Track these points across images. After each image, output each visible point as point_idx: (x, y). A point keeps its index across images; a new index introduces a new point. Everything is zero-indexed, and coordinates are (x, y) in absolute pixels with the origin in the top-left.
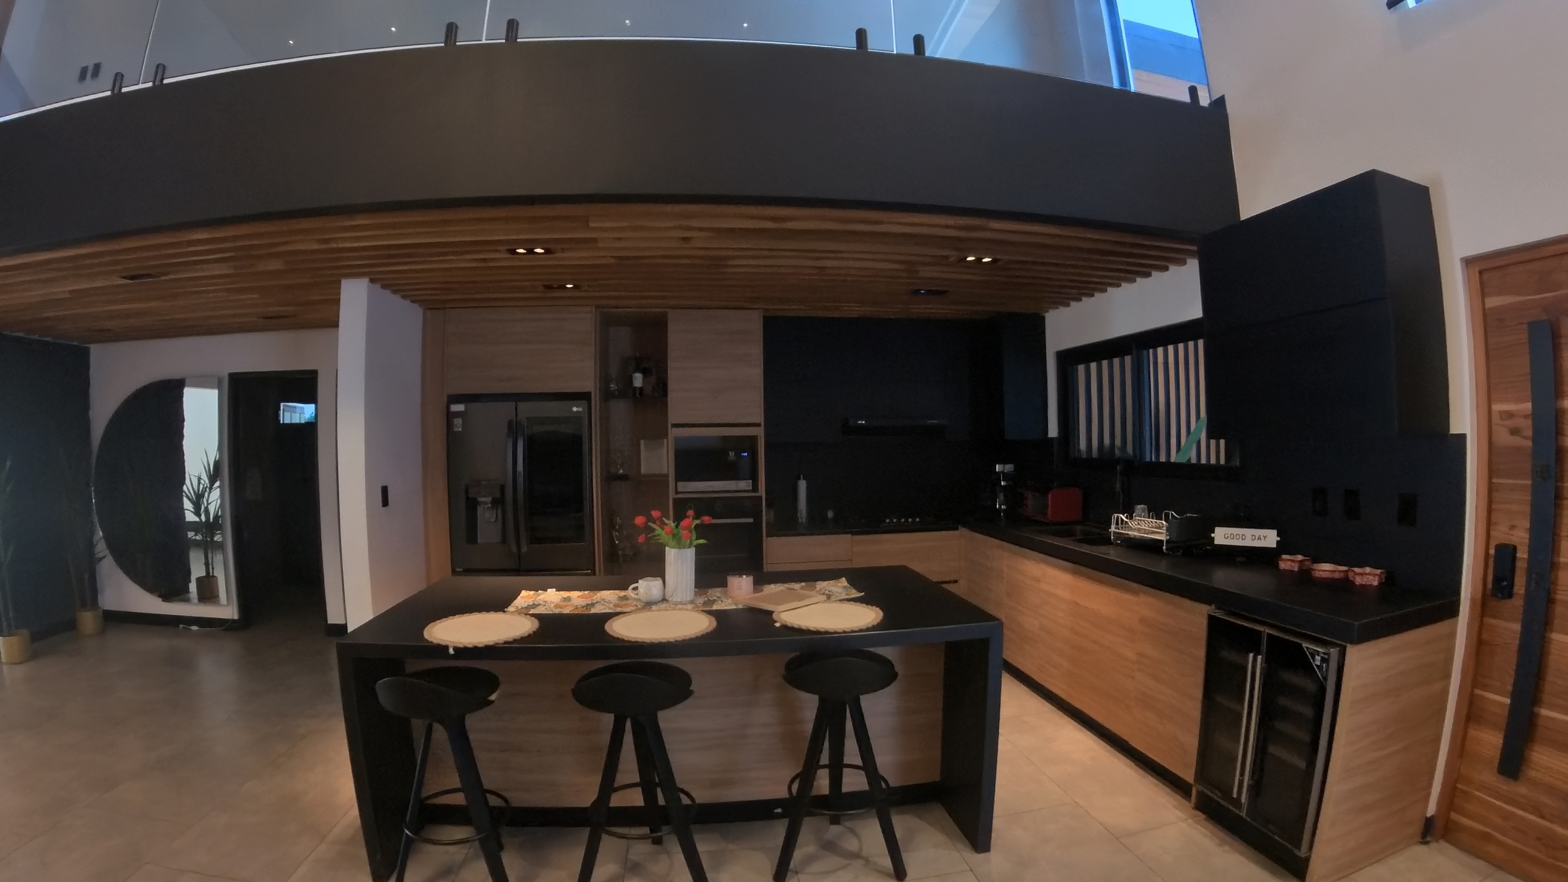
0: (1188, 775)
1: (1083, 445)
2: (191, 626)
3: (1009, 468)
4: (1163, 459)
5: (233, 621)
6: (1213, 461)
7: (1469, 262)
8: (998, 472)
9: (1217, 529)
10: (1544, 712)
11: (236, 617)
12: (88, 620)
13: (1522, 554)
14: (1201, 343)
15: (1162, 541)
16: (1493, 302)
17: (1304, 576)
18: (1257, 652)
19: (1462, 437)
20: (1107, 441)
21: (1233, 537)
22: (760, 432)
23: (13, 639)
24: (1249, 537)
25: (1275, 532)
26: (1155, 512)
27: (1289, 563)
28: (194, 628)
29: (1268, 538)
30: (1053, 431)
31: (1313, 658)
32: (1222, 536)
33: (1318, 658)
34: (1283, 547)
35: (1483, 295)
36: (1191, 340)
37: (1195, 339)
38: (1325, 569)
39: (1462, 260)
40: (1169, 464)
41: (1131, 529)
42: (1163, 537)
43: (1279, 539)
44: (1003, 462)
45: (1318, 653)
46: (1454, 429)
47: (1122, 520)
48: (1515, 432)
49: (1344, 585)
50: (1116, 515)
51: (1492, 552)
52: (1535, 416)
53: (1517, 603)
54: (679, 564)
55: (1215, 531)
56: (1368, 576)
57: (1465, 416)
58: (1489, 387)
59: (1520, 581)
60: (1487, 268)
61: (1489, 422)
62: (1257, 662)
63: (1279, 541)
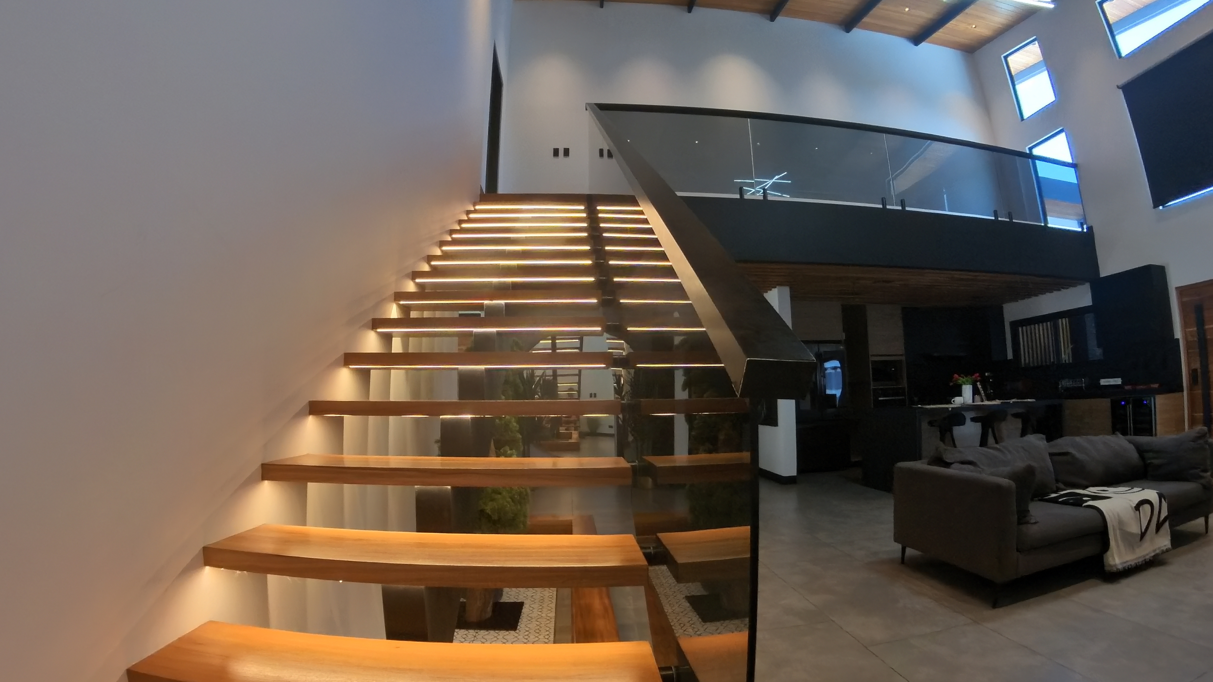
3: (991, 373)
7: (1177, 288)
8: (987, 376)
9: (1101, 380)
13: (1199, 370)
16: (1185, 299)
17: (1135, 389)
18: (1130, 405)
19: (1178, 340)
20: (1028, 361)
21: (1107, 382)
24: (1112, 381)
25: (1120, 379)
27: (1128, 387)
29: (1118, 381)
30: (1010, 356)
32: (1103, 382)
33: (1148, 401)
34: (1124, 382)
35: (1181, 297)
38: (1140, 387)
39: (1175, 288)
43: (1122, 380)
44: (988, 372)
45: (1148, 399)
46: (1176, 337)
48: (1193, 337)
50: (1060, 382)
51: (1191, 372)
52: (1198, 331)
53: (1199, 385)
54: (967, 390)
55: (1099, 381)
56: (1156, 386)
57: (1178, 334)
58: (1185, 324)
59: (1200, 379)
60: (1182, 291)
61: (1186, 334)
62: (1130, 408)
63: (1122, 382)
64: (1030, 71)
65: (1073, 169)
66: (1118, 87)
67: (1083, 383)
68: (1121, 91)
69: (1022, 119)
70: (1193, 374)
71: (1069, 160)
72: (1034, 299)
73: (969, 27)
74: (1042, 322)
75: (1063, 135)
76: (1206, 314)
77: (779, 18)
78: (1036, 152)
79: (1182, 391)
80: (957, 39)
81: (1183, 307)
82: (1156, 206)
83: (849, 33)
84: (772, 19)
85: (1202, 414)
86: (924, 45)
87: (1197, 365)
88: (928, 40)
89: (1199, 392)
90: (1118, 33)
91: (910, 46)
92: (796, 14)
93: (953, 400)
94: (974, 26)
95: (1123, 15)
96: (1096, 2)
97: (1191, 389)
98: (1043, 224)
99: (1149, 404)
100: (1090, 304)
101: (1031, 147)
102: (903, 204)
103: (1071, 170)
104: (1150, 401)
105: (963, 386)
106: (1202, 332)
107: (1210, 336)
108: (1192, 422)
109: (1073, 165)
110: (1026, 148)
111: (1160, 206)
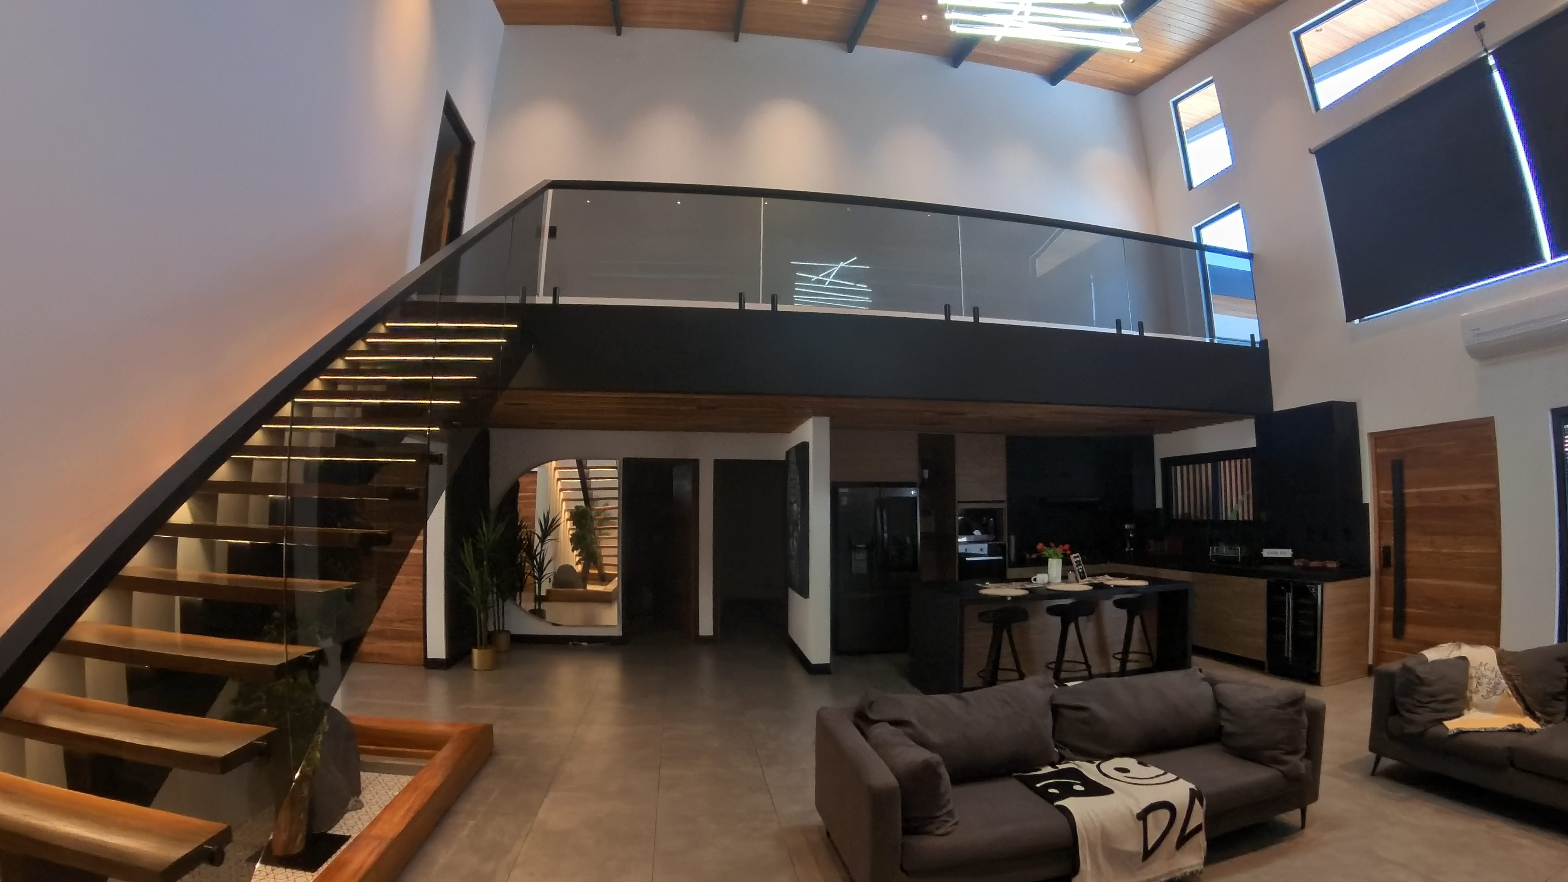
0: (1262, 658)
2: (580, 641)
3: (1133, 526)
5: (618, 637)
6: (1246, 518)
7: (1370, 434)
8: (1127, 529)
9: (1264, 550)
10: (1407, 610)
11: (620, 634)
12: (502, 641)
13: (1392, 550)
14: (1250, 460)
15: (1237, 557)
16: (1379, 450)
17: (1306, 568)
18: (1290, 592)
19: (1367, 504)
20: (1186, 511)
21: (1271, 553)
22: (1004, 506)
24: (1279, 553)
25: (1291, 550)
26: (1231, 544)
27: (1299, 562)
28: (585, 644)
29: (1288, 553)
30: (1159, 504)
31: (1312, 590)
32: (1267, 553)
33: (1313, 589)
34: (1296, 555)
35: (1376, 448)
36: (1240, 458)
37: (1246, 458)
38: (1314, 564)
41: (1219, 552)
42: (1239, 555)
43: (1292, 553)
44: (1129, 523)
45: (1313, 587)
46: (1365, 501)
47: (1214, 548)
48: (1388, 502)
49: (1324, 568)
50: (1209, 546)
51: (1382, 549)
52: (1394, 495)
53: (1392, 570)
54: (1055, 566)
55: (1262, 551)
56: (1332, 565)
57: (1368, 496)
58: (1378, 484)
59: (1393, 560)
60: (1377, 438)
61: (1378, 498)
62: (1289, 596)
63: (1293, 555)
64: (1203, 127)
66: (1311, 151)
67: (1238, 552)
68: (1314, 156)
69: (1190, 187)
70: (1385, 554)
71: (1244, 249)
72: (1190, 430)
73: (1125, 61)
74: (1235, 459)
75: (1238, 214)
76: (1408, 474)
77: (858, 48)
78: (1209, 237)
79: (1367, 574)
80: (1112, 77)
81: (1377, 460)
82: (1349, 319)
83: (957, 67)
84: (850, 50)
85: (1392, 609)
86: (1063, 83)
87: (1390, 541)
88: (1070, 76)
89: (1390, 580)
90: (1319, 81)
91: (1046, 85)
92: (879, 42)
93: (1034, 577)
94: (1131, 60)
95: (1339, 50)
96: (1291, 32)
97: (1380, 573)
98: (1207, 340)
99: (1314, 593)
100: (1255, 446)
101: (1198, 229)
102: (976, 313)
103: (1248, 261)
104: (1317, 590)
105: (1050, 560)
106: (1399, 498)
107: (1410, 504)
108: (1380, 617)
109: (1249, 256)
110: (1193, 228)
111: (1355, 321)
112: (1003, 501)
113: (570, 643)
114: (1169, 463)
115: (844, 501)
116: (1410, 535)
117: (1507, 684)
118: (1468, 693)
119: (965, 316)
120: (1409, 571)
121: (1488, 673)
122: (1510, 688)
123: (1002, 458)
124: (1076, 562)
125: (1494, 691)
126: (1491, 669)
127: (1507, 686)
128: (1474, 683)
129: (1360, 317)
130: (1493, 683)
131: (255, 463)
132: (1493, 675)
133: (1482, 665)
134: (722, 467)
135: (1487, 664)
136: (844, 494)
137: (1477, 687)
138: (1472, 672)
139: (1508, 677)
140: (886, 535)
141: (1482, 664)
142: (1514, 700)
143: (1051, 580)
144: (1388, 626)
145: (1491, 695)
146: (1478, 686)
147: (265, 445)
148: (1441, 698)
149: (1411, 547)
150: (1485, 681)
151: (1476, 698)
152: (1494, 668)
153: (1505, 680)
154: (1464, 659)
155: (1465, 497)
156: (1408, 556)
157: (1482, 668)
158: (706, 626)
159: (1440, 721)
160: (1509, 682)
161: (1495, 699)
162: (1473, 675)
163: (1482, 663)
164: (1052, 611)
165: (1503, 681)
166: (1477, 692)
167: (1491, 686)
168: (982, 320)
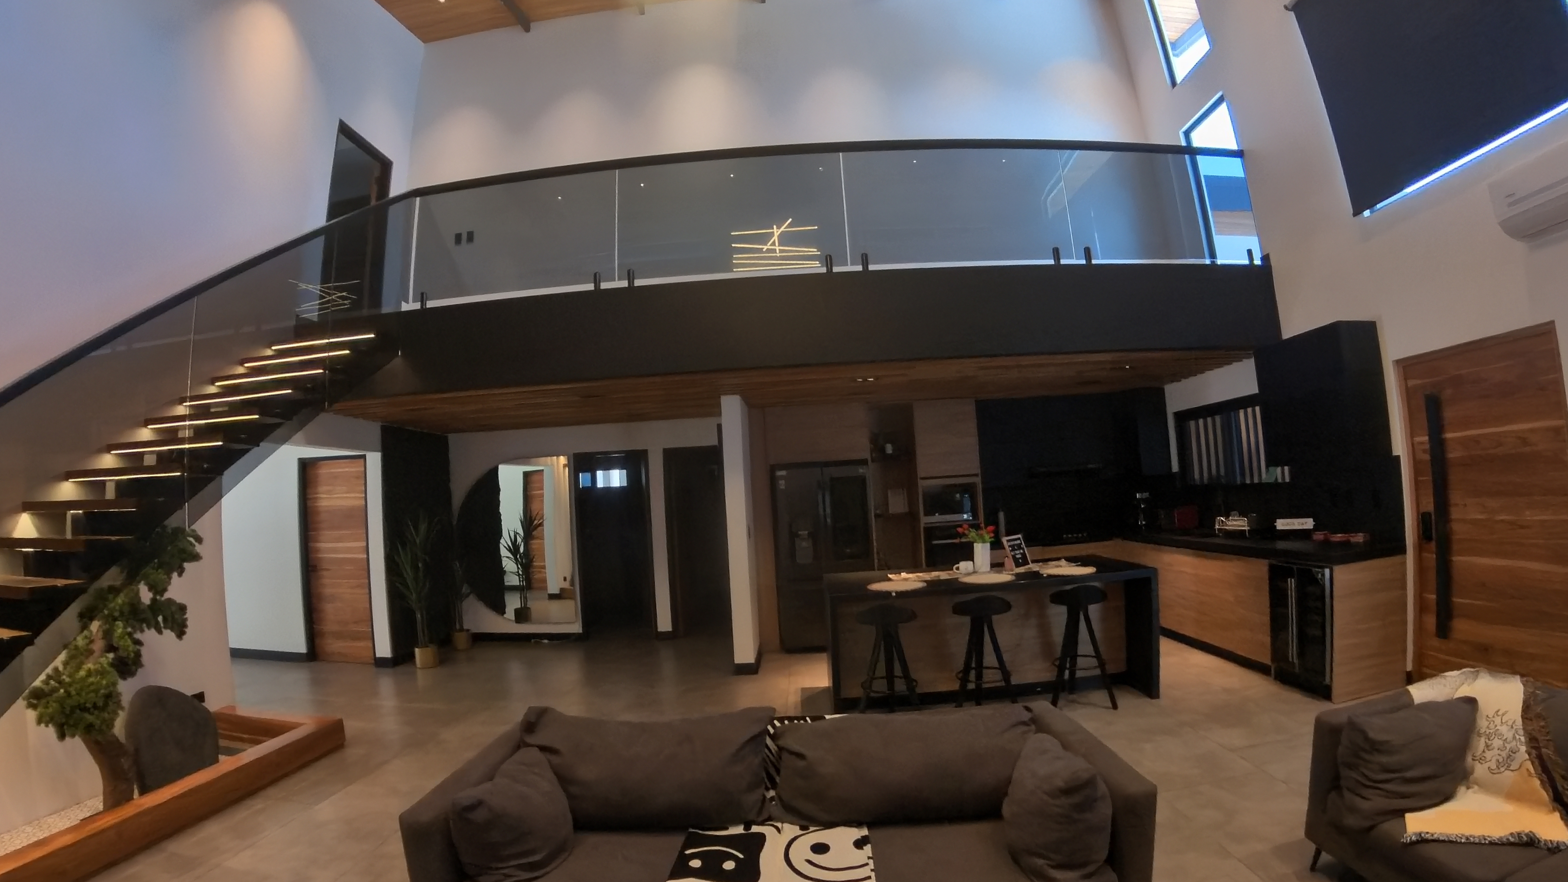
0: (1266, 659)
1: (1197, 476)
2: (543, 640)
3: (1146, 495)
4: (1256, 481)
5: (579, 634)
7: (1398, 362)
8: (1138, 499)
9: (1278, 520)
10: (1455, 600)
11: (581, 631)
12: (461, 640)
13: (1433, 517)
14: (1257, 409)
15: (1245, 530)
16: (1411, 383)
17: (1326, 542)
18: (1293, 577)
19: (1398, 457)
21: (1288, 524)
22: (978, 480)
23: (429, 649)
24: (1296, 524)
25: (1311, 520)
26: (1242, 514)
27: (1319, 536)
28: (546, 641)
29: (1308, 523)
30: (1175, 467)
31: (1317, 574)
32: (1282, 524)
33: (1320, 575)
34: (1316, 528)
35: (1406, 379)
36: (1249, 407)
37: (1253, 406)
38: (1338, 537)
39: (1393, 361)
40: (1260, 484)
41: (1227, 525)
42: (1246, 528)
43: (1314, 523)
44: (1141, 492)
45: (1319, 572)
46: (1395, 453)
47: (1222, 521)
48: (1425, 452)
49: (1346, 544)
50: (1218, 518)
51: (1420, 517)
52: (1432, 443)
53: (1433, 545)
54: (982, 551)
55: (1275, 522)
56: (1359, 538)
57: (1399, 446)
58: (1412, 432)
59: (1434, 531)
60: (1406, 366)
61: (1413, 448)
62: (1292, 583)
63: (1314, 525)
65: (1239, 160)
66: (1288, 9)
67: (1248, 524)
68: (1292, 14)
69: (1174, 83)
70: (1424, 523)
71: (1234, 146)
72: (1199, 376)
75: (1223, 108)
76: (1449, 414)
78: (1199, 139)
79: (1403, 550)
81: (1409, 395)
82: (1357, 212)
85: (1434, 597)
87: (1429, 506)
89: (1431, 557)
93: (957, 565)
97: (1420, 549)
99: (1321, 579)
100: (1257, 391)
101: (1187, 134)
102: (865, 262)
103: (1238, 161)
104: (1323, 575)
105: (975, 545)
106: (1438, 445)
107: (1453, 454)
108: (1421, 608)
109: (1238, 154)
110: (1180, 132)
111: (1364, 212)
112: (976, 475)
113: (532, 640)
114: (1183, 417)
115: (782, 484)
116: (1455, 497)
117: (1529, 754)
118: (1469, 759)
119: (851, 265)
120: (1455, 547)
121: (1504, 729)
122: (1533, 763)
123: (972, 426)
124: (1010, 546)
125: (1506, 762)
126: (1510, 723)
127: (1527, 756)
128: (1480, 744)
129: (1371, 206)
130: (1508, 748)
131: (108, 484)
132: (1509, 735)
133: (1498, 716)
134: (670, 455)
135: (1506, 712)
136: (782, 477)
137: (1484, 751)
138: (1482, 724)
139: (1533, 742)
140: (829, 520)
141: (1499, 713)
142: (1538, 782)
143: (976, 570)
144: (1431, 621)
145: (1502, 769)
146: (1487, 751)
147: (117, 467)
148: (1409, 774)
149: (1455, 513)
150: (1497, 743)
151: (1480, 771)
152: (1514, 722)
153: (1527, 747)
154: (1471, 702)
155: (1524, 441)
156: (1456, 527)
157: (1498, 720)
158: (664, 622)
159: (1400, 813)
160: (1534, 752)
161: (1508, 777)
162: (1482, 731)
163: (1498, 711)
164: (959, 610)
165: (1523, 748)
166: (1482, 760)
167: (1504, 754)
168: (872, 267)
